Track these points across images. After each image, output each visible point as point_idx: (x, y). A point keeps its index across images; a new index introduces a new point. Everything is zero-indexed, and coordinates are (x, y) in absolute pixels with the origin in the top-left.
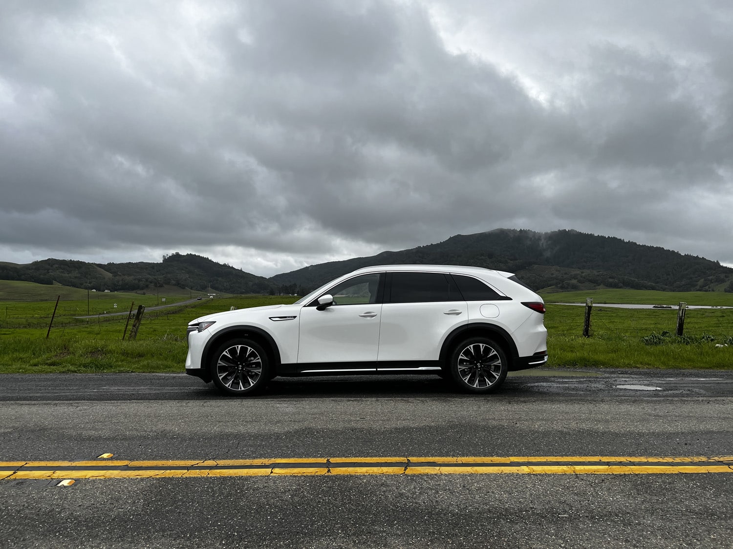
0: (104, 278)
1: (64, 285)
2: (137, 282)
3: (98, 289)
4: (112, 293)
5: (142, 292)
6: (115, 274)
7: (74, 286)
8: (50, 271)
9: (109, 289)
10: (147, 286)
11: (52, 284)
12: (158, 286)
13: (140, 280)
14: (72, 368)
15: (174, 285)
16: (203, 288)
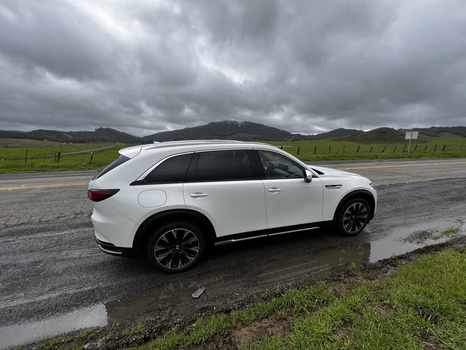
0: (69, 138)
1: (50, 141)
2: (84, 139)
3: (67, 142)
4: (73, 144)
5: (87, 143)
6: (74, 136)
7: (55, 141)
8: (41, 135)
9: (72, 142)
10: (90, 141)
11: (43, 140)
12: (94, 141)
13: (86, 139)
14: (33, 171)
15: (102, 140)
16: (115, 142)
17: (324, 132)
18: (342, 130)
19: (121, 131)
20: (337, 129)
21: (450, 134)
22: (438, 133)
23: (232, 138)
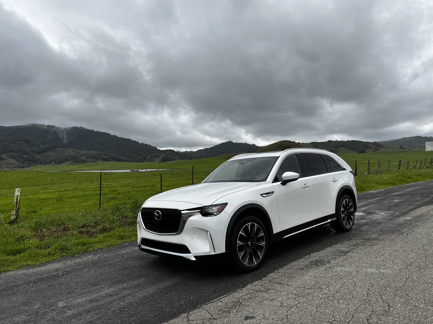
23: (48, 157)
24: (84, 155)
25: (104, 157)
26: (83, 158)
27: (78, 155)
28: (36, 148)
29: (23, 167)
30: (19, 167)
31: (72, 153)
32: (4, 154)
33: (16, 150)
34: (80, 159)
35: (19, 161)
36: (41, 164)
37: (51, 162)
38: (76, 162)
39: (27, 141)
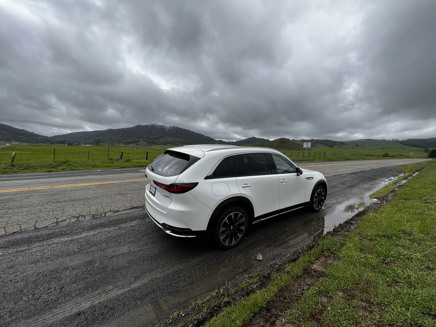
16: (9, 140)
17: (241, 139)
18: (254, 138)
19: (20, 128)
20: (250, 138)
21: (322, 144)
22: (315, 143)
23: (160, 141)
24: (177, 141)
25: (187, 142)
26: (177, 142)
27: (174, 141)
28: (155, 137)
29: (149, 146)
30: (147, 145)
31: (172, 140)
32: (140, 139)
33: (146, 137)
34: (175, 143)
35: (147, 143)
36: (157, 145)
37: (161, 144)
38: (174, 144)
39: (151, 133)
